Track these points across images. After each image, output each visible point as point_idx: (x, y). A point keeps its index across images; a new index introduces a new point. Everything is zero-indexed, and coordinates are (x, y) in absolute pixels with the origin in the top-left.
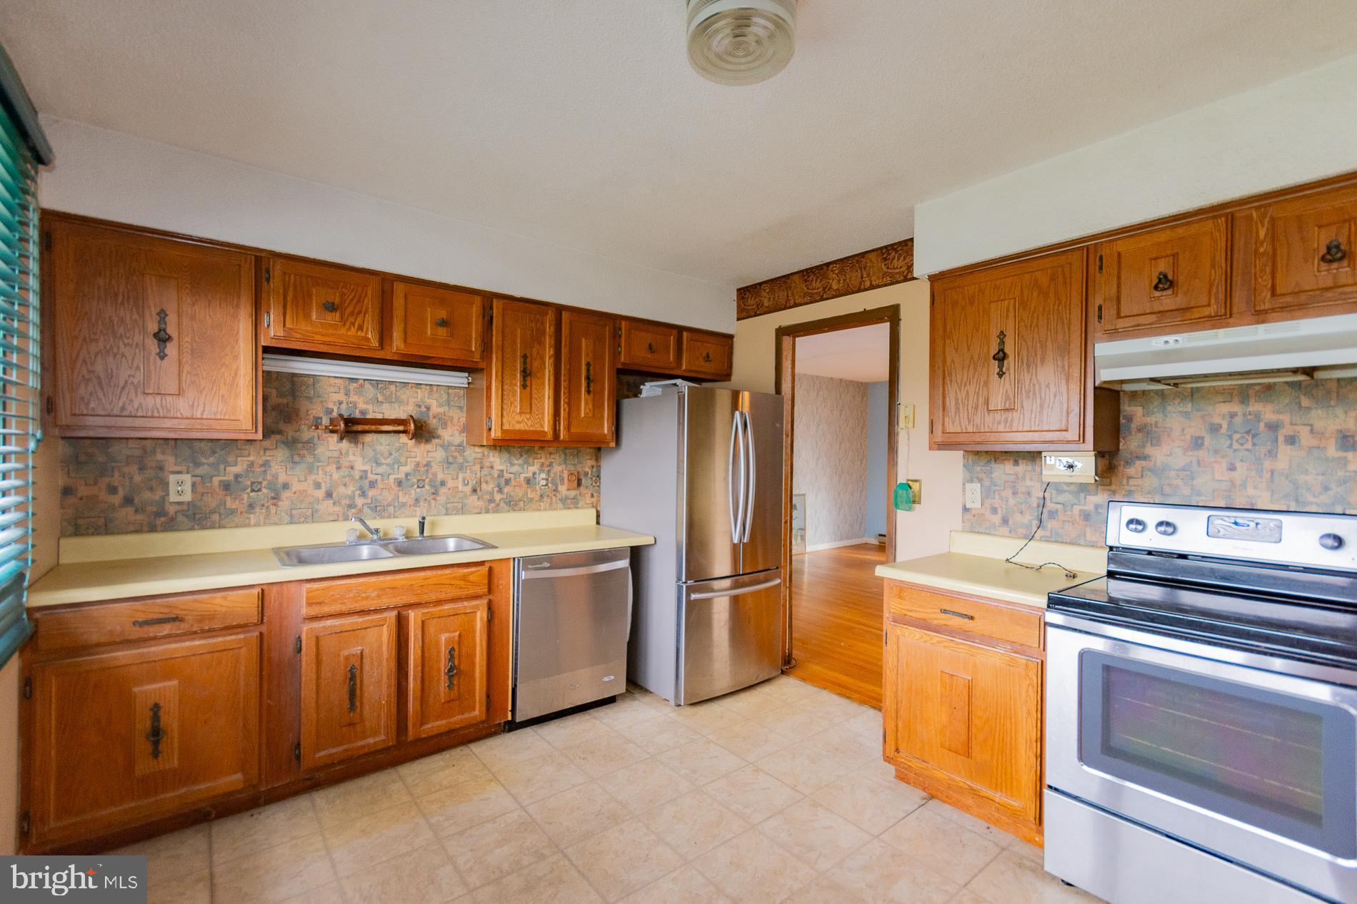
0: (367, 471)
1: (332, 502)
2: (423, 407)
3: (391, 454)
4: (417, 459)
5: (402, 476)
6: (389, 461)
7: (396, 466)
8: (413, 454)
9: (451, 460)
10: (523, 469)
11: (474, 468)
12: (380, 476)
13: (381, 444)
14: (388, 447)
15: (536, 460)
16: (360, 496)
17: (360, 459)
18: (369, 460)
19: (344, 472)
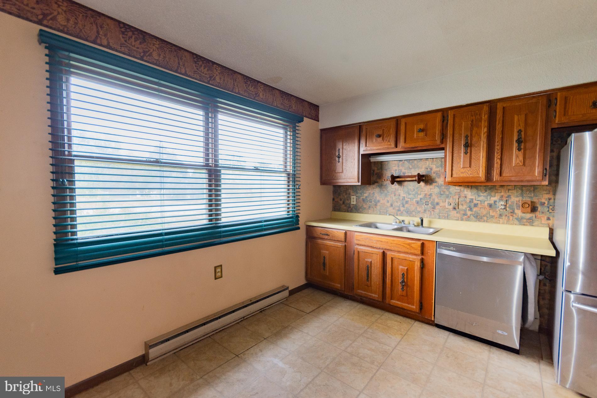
0: (405, 197)
1: (392, 208)
2: (429, 169)
3: (414, 190)
4: (426, 192)
5: (419, 199)
6: (414, 193)
7: (416, 195)
8: (424, 190)
9: (442, 193)
10: (487, 198)
11: (454, 197)
12: (410, 199)
13: (411, 186)
14: (413, 187)
15: (496, 194)
16: (402, 206)
17: (402, 192)
18: (406, 193)
19: (397, 197)
